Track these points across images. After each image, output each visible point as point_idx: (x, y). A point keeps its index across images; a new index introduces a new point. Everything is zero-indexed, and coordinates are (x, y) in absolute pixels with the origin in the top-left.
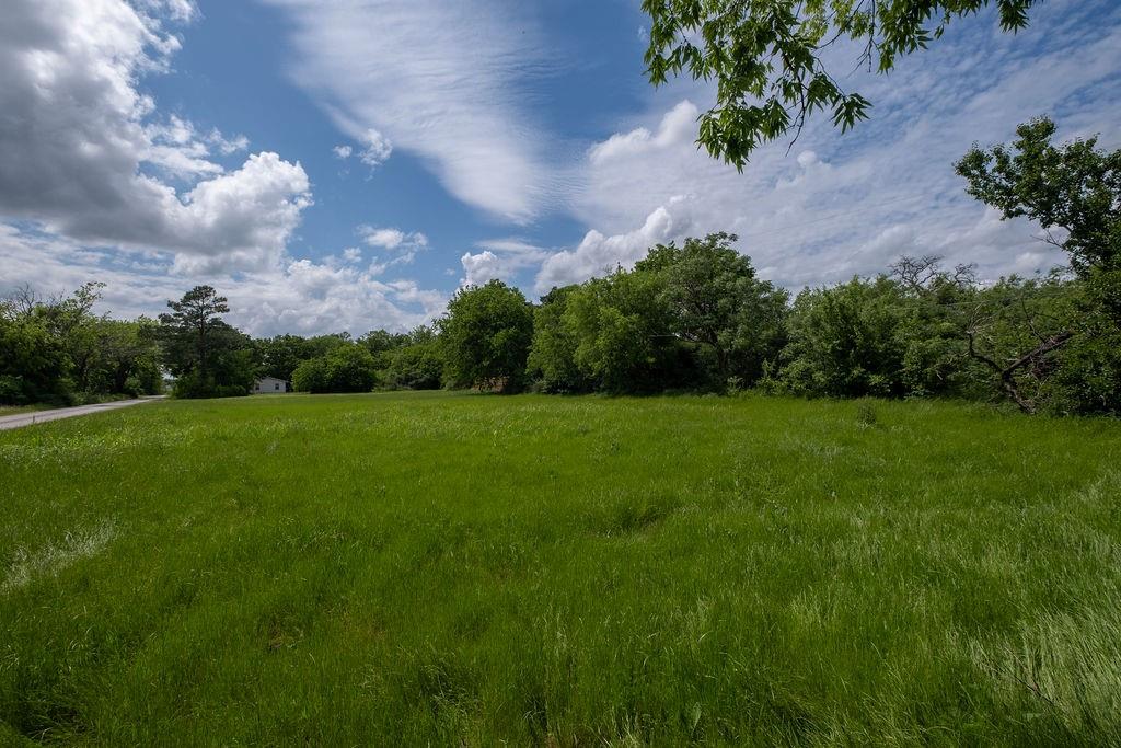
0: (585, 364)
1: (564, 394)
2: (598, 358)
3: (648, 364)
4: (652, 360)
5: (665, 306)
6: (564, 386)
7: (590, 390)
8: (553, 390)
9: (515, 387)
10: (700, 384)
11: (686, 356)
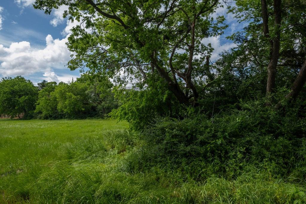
0: (61, 109)
1: (51, 119)
2: (66, 108)
3: (82, 110)
4: (83, 109)
5: (88, 94)
6: (51, 116)
7: (61, 118)
8: (46, 118)
9: (29, 117)
10: (98, 116)
11: (94, 108)
